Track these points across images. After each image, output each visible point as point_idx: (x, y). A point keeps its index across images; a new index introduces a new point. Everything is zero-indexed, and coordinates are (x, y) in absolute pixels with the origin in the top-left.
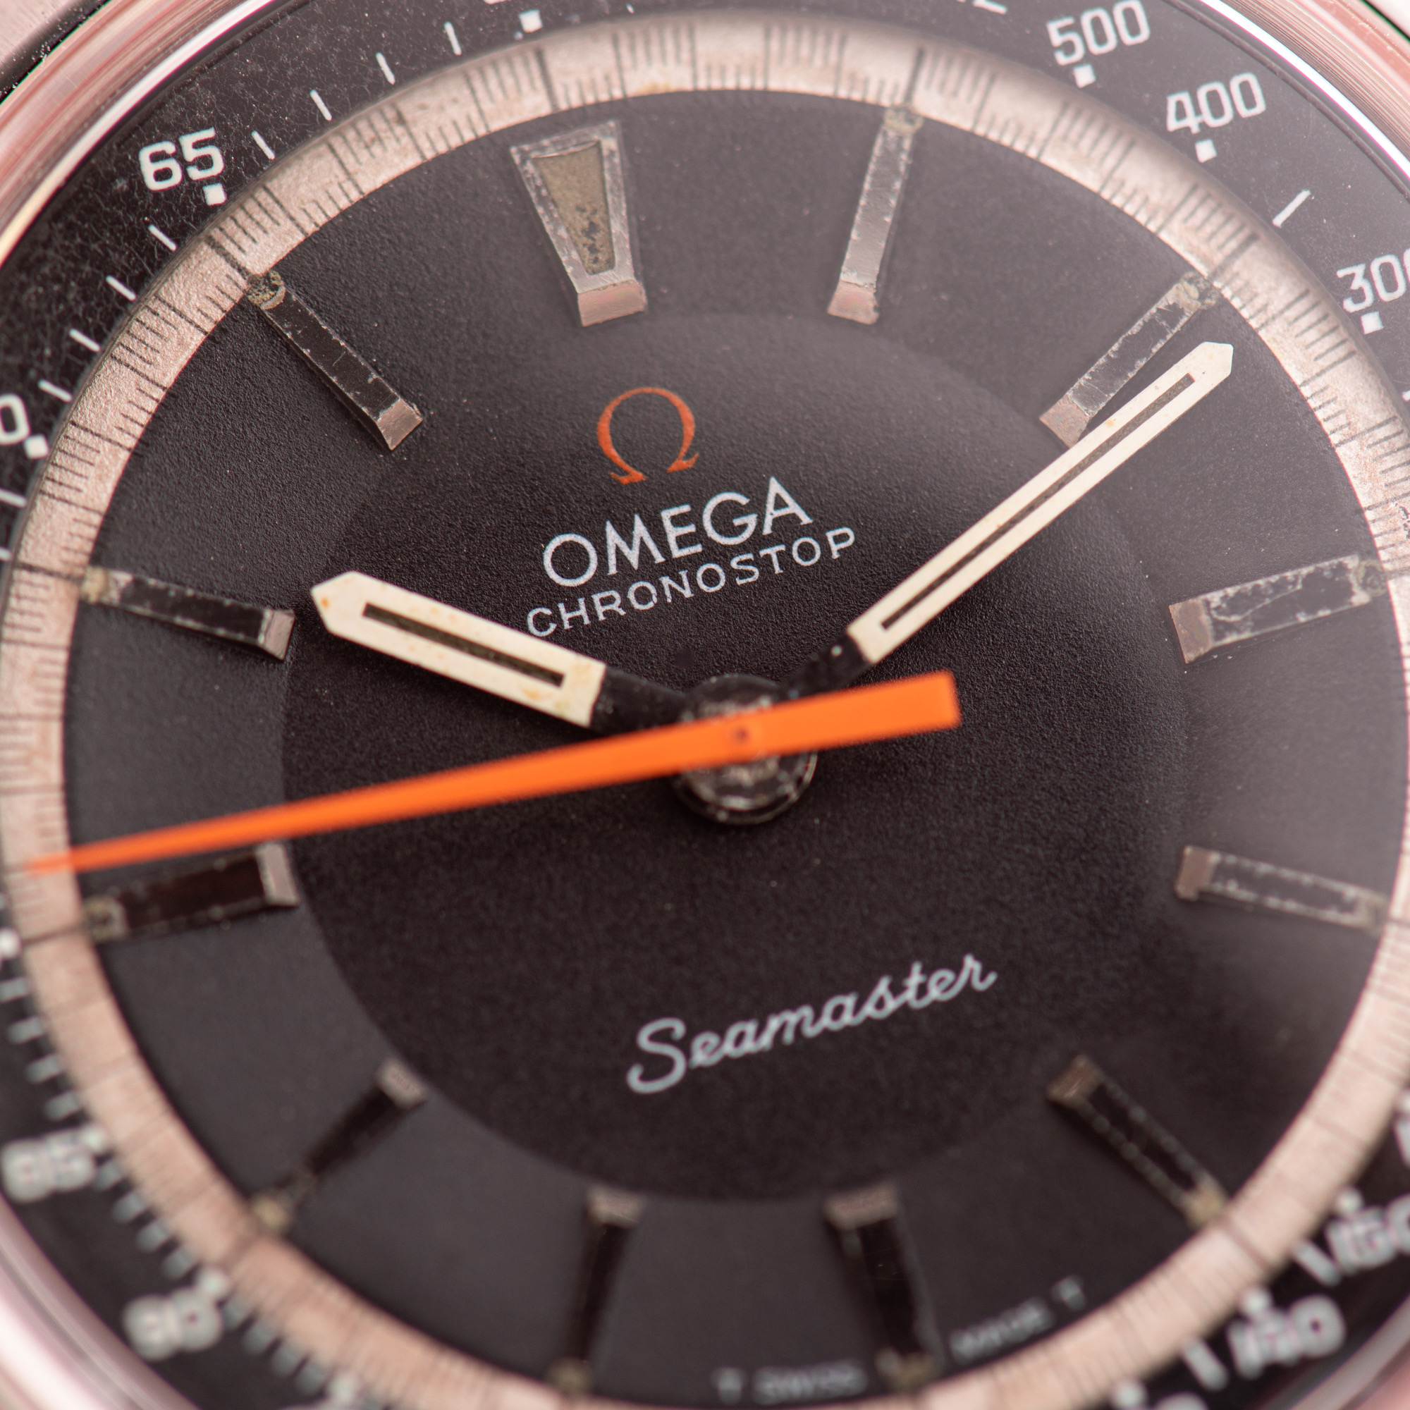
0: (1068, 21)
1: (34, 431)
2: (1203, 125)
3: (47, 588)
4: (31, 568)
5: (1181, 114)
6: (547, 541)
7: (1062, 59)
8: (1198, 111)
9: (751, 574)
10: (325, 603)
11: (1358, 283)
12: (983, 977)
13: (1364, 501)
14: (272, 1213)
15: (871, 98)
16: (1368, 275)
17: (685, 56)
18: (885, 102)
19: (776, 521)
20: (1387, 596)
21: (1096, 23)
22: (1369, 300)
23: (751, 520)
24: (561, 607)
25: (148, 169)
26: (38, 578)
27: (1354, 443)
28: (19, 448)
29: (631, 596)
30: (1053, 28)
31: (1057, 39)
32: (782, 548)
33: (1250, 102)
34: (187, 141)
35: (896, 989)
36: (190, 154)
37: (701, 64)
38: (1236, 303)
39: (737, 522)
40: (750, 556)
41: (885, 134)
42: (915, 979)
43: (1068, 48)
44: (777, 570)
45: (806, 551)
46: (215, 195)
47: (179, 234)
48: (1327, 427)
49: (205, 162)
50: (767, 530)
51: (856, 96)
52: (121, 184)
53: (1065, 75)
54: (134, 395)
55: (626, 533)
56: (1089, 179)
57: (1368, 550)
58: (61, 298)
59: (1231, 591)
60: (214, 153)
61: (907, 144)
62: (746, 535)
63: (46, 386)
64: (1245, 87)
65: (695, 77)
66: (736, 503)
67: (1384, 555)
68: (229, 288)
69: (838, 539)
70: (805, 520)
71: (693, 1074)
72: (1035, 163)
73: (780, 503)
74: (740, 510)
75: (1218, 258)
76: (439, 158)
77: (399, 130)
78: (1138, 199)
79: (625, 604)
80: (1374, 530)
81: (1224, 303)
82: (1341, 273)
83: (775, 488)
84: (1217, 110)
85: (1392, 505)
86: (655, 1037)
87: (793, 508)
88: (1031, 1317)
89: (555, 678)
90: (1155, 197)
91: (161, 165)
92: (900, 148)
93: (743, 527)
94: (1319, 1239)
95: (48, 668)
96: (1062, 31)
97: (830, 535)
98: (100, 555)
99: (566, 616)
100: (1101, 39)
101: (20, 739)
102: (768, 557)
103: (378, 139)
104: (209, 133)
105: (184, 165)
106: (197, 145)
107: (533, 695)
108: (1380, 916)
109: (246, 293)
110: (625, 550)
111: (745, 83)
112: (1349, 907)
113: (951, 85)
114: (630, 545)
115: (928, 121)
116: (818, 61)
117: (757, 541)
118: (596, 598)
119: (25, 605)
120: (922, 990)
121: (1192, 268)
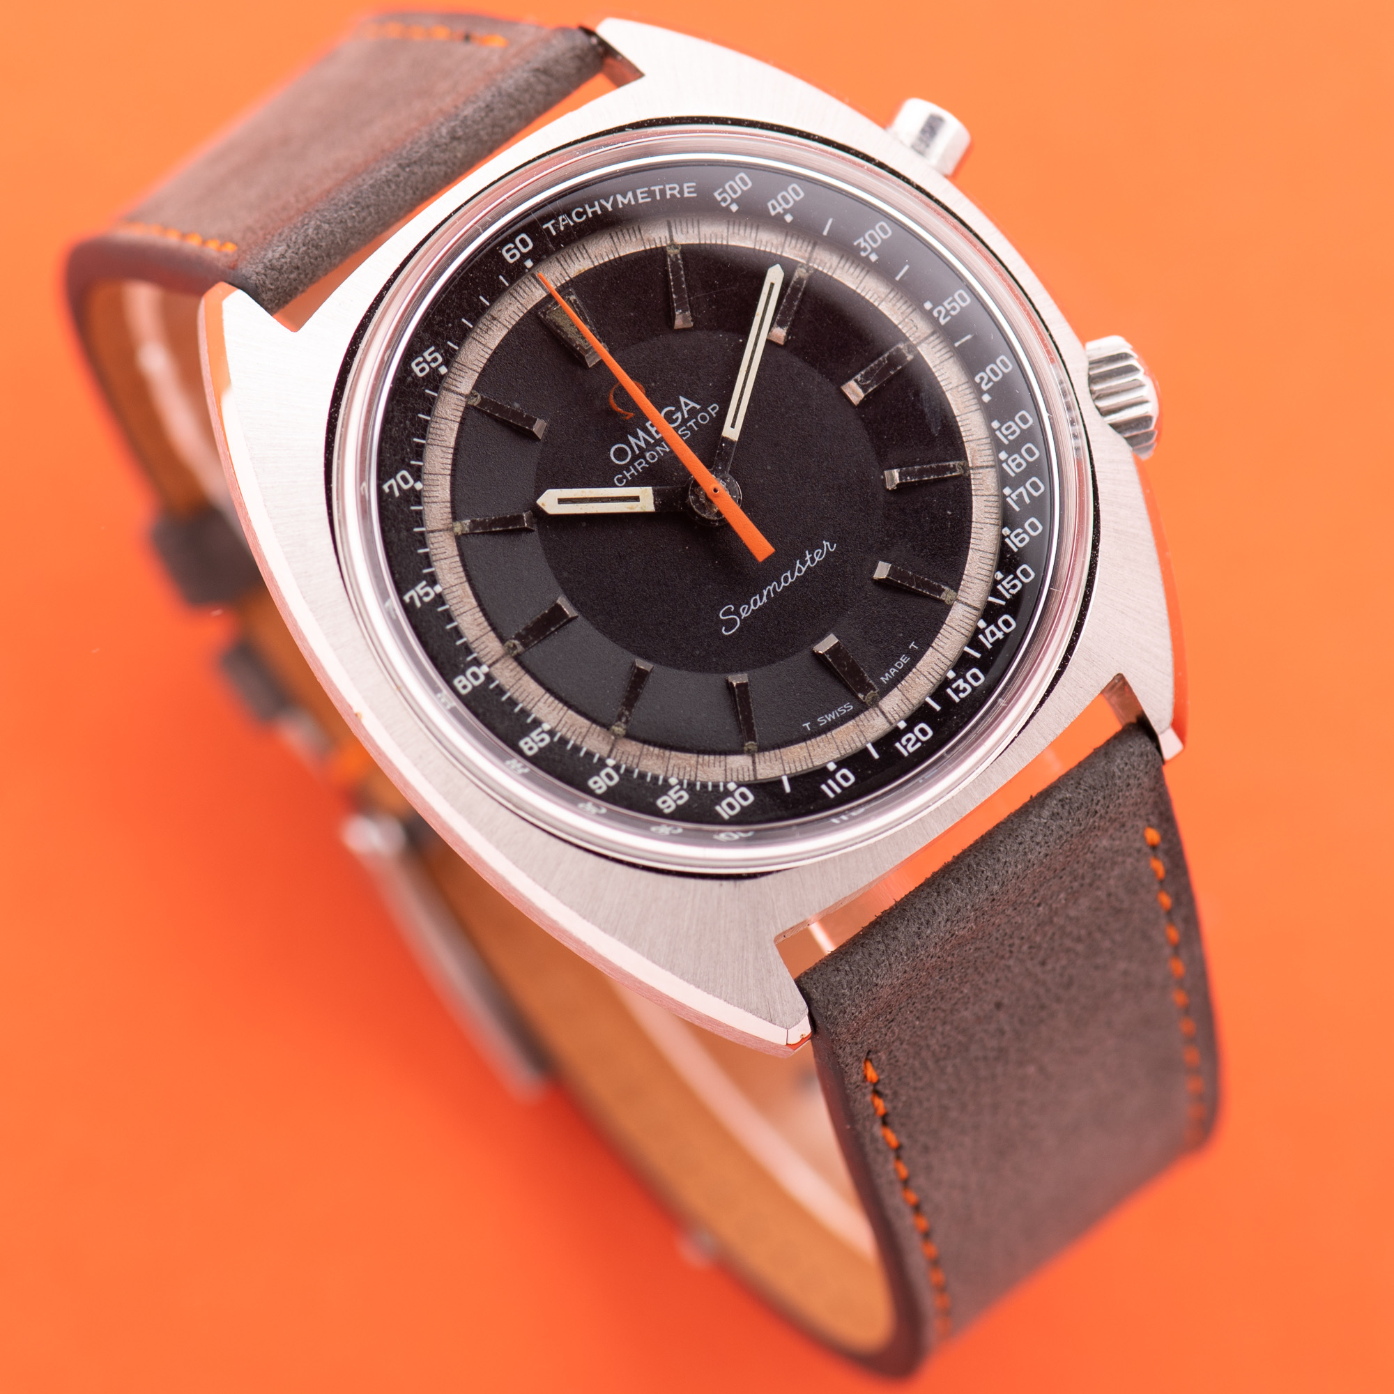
0: (721, 190)
1: (415, 481)
2: (784, 209)
3: (441, 536)
4: (432, 532)
5: (774, 208)
6: (609, 450)
7: (724, 205)
8: (780, 205)
9: (687, 434)
10: (543, 504)
11: (863, 245)
12: (832, 547)
13: (896, 322)
14: (619, 729)
15: (659, 245)
16: (865, 241)
17: (586, 256)
18: (664, 245)
19: (688, 411)
20: (919, 353)
21: (731, 187)
22: (869, 249)
23: (679, 415)
24: (625, 472)
25: (416, 370)
26: (437, 534)
27: (883, 303)
28: (413, 488)
29: (648, 459)
30: (716, 194)
31: (719, 198)
32: (694, 420)
33: (797, 194)
34: (426, 354)
35: (803, 563)
36: (429, 359)
37: (593, 257)
38: (820, 269)
39: (674, 417)
40: (684, 428)
41: (670, 256)
42: (808, 557)
43: (724, 200)
44: (696, 429)
45: (703, 418)
46: (443, 370)
47: (436, 389)
48: (871, 301)
49: (435, 360)
50: (686, 416)
51: (653, 246)
52: (409, 379)
53: (727, 209)
54: (442, 455)
55: (637, 437)
56: (748, 244)
57: (906, 339)
58: (405, 428)
59: (863, 373)
60: (437, 355)
61: (679, 256)
62: (680, 420)
63: (413, 462)
64: (794, 190)
65: (593, 262)
66: (671, 411)
67: (911, 339)
68: (459, 403)
69: (713, 409)
70: (698, 407)
71: (744, 621)
72: (727, 246)
73: (687, 405)
74: (672, 413)
75: (807, 255)
76: (514, 327)
77: (495, 322)
78: (769, 245)
79: (647, 462)
80: (904, 331)
81: (816, 270)
82: (855, 244)
83: (682, 399)
84: (787, 202)
85: (906, 320)
86: (724, 615)
87: (692, 404)
88: (904, 660)
89: (636, 499)
90: (775, 242)
91: (420, 367)
92: (677, 259)
93: (677, 418)
94: (994, 592)
95: (455, 565)
96: (720, 194)
97: (709, 409)
98: (455, 517)
99: (628, 475)
100: (735, 192)
101: (456, 594)
102: (691, 425)
103: (489, 328)
104: (432, 348)
105: (428, 363)
106: (430, 354)
107: (631, 508)
108: (966, 468)
109: (467, 402)
110: (639, 443)
111: (612, 257)
112: (954, 469)
113: (685, 230)
114: (639, 440)
115: (682, 245)
116: (634, 240)
117: (684, 421)
118: (636, 464)
119: (436, 545)
120: (812, 560)
121: (799, 262)
